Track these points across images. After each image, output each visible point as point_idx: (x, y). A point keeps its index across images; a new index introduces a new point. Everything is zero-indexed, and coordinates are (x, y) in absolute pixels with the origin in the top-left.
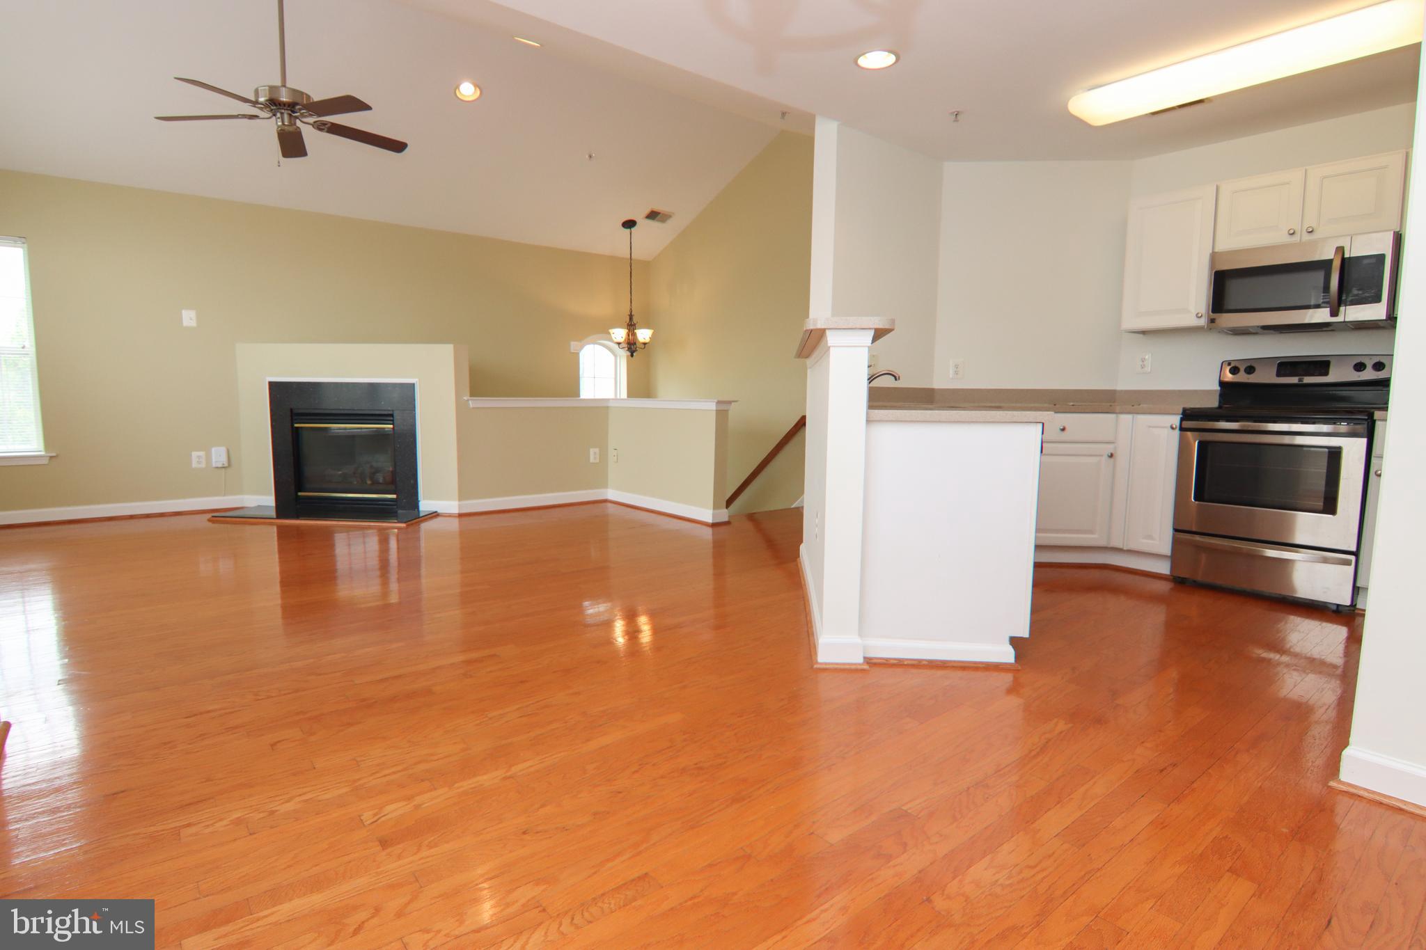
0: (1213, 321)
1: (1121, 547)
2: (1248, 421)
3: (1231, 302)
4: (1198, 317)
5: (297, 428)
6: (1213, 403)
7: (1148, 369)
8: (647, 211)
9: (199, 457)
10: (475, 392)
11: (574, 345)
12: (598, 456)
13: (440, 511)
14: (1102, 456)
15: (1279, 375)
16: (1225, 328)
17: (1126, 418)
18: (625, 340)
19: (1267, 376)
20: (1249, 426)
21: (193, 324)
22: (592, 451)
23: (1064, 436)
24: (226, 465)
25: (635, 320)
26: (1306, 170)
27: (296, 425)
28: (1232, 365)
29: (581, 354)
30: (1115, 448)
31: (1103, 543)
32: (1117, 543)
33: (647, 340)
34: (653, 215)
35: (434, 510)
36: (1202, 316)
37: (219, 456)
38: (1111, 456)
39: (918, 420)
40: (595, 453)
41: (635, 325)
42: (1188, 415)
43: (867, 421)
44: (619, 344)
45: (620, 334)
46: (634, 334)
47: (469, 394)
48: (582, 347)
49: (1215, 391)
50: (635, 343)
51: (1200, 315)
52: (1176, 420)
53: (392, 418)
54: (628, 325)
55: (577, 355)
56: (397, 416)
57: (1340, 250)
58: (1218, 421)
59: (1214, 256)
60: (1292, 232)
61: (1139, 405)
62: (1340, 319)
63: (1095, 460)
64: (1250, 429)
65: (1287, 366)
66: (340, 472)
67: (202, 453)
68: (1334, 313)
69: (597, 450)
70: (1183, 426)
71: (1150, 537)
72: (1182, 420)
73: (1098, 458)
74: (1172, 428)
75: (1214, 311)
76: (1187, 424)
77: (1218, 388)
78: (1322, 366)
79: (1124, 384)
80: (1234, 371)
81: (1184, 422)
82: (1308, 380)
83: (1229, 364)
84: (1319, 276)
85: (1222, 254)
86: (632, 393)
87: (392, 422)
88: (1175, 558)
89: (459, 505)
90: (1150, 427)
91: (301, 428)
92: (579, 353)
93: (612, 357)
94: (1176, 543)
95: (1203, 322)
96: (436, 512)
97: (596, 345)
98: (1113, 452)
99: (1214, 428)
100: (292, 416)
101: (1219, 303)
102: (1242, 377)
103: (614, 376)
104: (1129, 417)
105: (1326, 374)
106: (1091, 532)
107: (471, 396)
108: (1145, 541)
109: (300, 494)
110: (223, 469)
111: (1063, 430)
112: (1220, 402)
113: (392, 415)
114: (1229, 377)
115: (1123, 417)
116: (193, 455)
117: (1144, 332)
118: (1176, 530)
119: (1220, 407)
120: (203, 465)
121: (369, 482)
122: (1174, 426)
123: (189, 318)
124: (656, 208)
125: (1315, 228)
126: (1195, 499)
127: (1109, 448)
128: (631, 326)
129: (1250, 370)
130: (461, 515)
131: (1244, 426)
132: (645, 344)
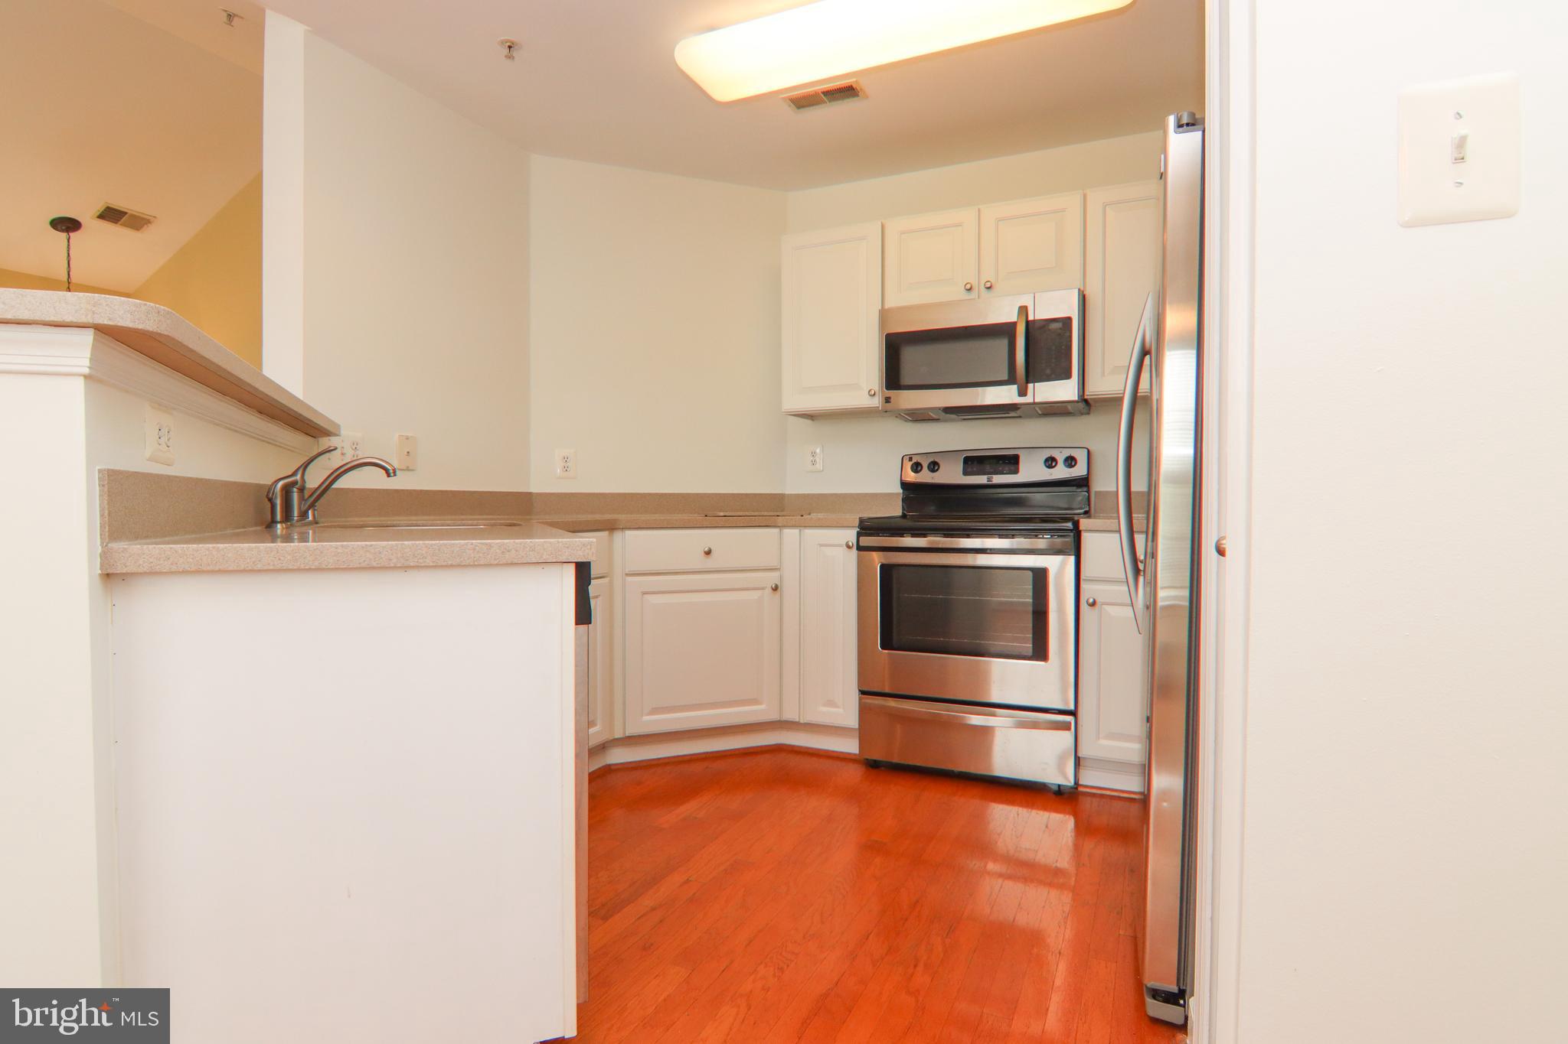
0: (888, 400)
1: (797, 720)
2: (935, 535)
3: (907, 376)
4: (871, 396)
6: (896, 510)
7: (819, 466)
8: (100, 207)
14: (763, 589)
15: (965, 473)
16: (902, 410)
17: (791, 533)
19: (952, 474)
20: (939, 542)
23: (710, 563)
26: (979, 210)
28: (914, 460)
30: (781, 577)
31: (773, 716)
32: (790, 715)
34: (111, 215)
36: (874, 394)
38: (775, 589)
39: (259, 566)
42: (867, 528)
43: (108, 577)
49: (898, 494)
51: (873, 393)
52: (851, 535)
57: (1023, 310)
58: (902, 536)
59: (884, 315)
60: (968, 286)
61: (809, 514)
62: (1028, 399)
63: (755, 595)
64: (940, 546)
65: (974, 462)
68: (1022, 392)
70: (861, 544)
71: (831, 703)
72: (859, 535)
73: (760, 592)
74: (849, 547)
75: (888, 388)
76: (866, 541)
77: (901, 491)
78: (1010, 462)
79: (794, 486)
80: (917, 468)
81: (862, 539)
82: (998, 479)
83: (911, 459)
84: (1003, 344)
85: (890, 310)
88: (864, 732)
90: (821, 545)
94: (864, 711)
95: (876, 402)
98: (779, 584)
99: (900, 546)
101: (893, 379)
102: (926, 477)
104: (796, 531)
105: (1016, 471)
106: (755, 701)
108: (825, 709)
111: (708, 553)
112: (903, 509)
114: (911, 477)
115: (786, 531)
117: (811, 416)
118: (863, 692)
119: (904, 516)
122: (850, 544)
124: (119, 204)
125: (993, 281)
126: (883, 647)
127: (772, 578)
129: (934, 467)
131: (934, 542)
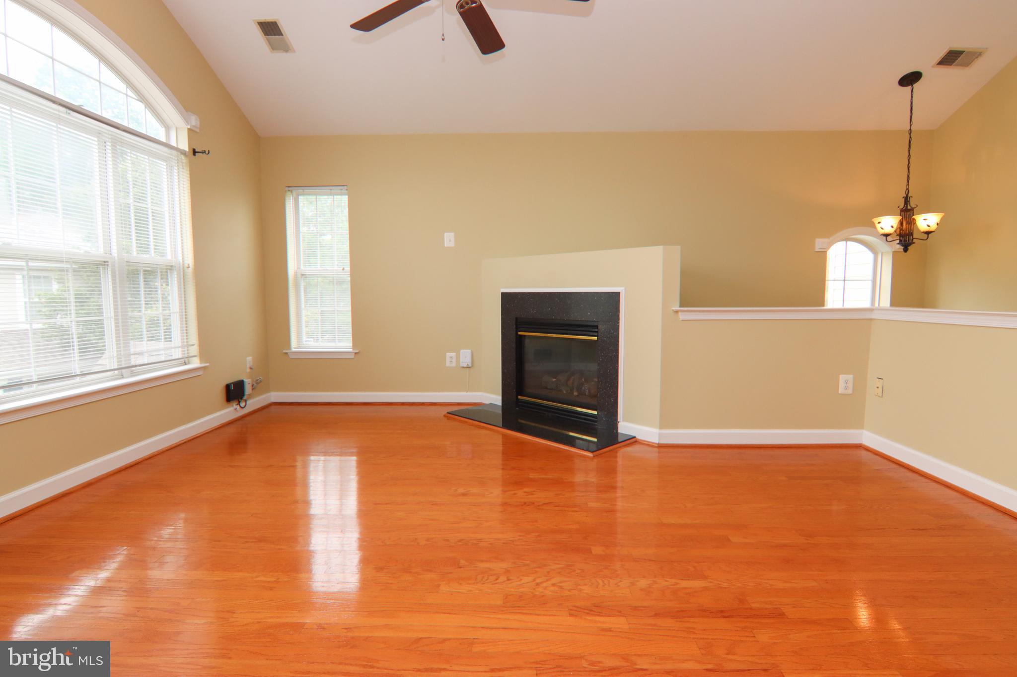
5: (521, 336)
8: (941, 56)
9: (451, 358)
10: (686, 301)
11: (819, 243)
12: (850, 385)
13: (639, 437)
18: (895, 231)
21: (452, 244)
22: (842, 378)
24: (470, 366)
25: (913, 203)
27: (520, 333)
29: (828, 253)
33: (933, 227)
34: (950, 59)
35: (634, 435)
37: (465, 357)
40: (846, 382)
41: (912, 209)
44: (886, 235)
45: (889, 223)
46: (911, 222)
47: (678, 303)
48: (830, 245)
50: (912, 234)
53: (597, 330)
54: (902, 210)
55: (822, 256)
56: (601, 327)
66: (554, 380)
67: (453, 354)
69: (850, 377)
86: (897, 300)
87: (596, 334)
89: (660, 434)
91: (525, 336)
92: (826, 252)
93: (870, 256)
96: (635, 437)
97: (849, 243)
100: (516, 325)
103: (870, 277)
107: (681, 306)
109: (519, 397)
110: (468, 369)
113: (597, 327)
116: (447, 357)
120: (454, 365)
121: (575, 393)
123: (449, 240)
124: (957, 48)
128: (907, 212)
130: (661, 446)
132: (928, 233)
